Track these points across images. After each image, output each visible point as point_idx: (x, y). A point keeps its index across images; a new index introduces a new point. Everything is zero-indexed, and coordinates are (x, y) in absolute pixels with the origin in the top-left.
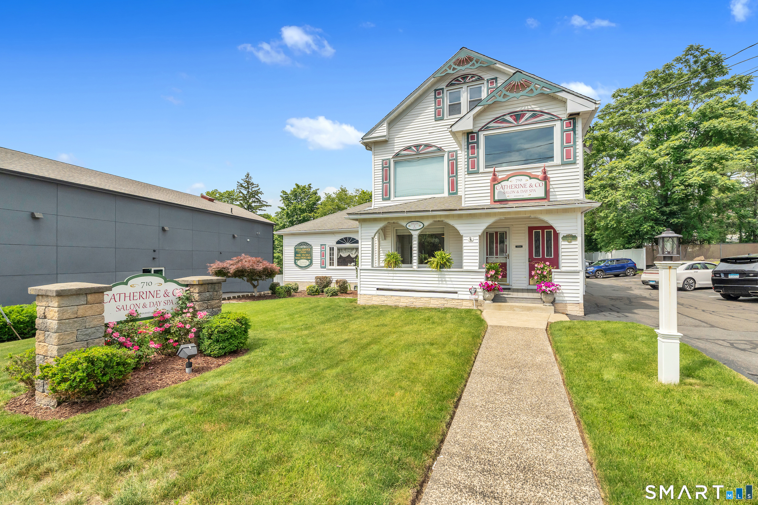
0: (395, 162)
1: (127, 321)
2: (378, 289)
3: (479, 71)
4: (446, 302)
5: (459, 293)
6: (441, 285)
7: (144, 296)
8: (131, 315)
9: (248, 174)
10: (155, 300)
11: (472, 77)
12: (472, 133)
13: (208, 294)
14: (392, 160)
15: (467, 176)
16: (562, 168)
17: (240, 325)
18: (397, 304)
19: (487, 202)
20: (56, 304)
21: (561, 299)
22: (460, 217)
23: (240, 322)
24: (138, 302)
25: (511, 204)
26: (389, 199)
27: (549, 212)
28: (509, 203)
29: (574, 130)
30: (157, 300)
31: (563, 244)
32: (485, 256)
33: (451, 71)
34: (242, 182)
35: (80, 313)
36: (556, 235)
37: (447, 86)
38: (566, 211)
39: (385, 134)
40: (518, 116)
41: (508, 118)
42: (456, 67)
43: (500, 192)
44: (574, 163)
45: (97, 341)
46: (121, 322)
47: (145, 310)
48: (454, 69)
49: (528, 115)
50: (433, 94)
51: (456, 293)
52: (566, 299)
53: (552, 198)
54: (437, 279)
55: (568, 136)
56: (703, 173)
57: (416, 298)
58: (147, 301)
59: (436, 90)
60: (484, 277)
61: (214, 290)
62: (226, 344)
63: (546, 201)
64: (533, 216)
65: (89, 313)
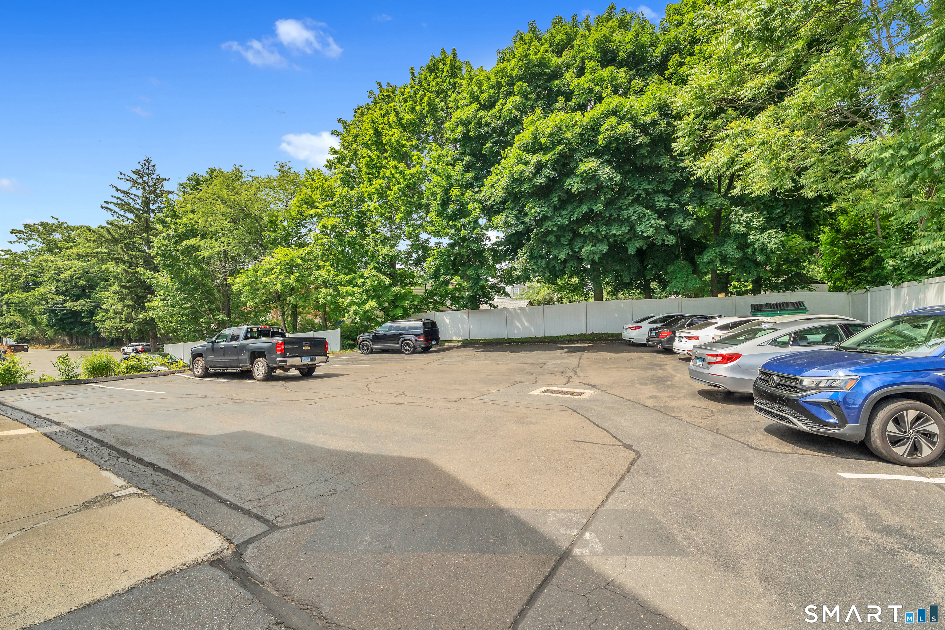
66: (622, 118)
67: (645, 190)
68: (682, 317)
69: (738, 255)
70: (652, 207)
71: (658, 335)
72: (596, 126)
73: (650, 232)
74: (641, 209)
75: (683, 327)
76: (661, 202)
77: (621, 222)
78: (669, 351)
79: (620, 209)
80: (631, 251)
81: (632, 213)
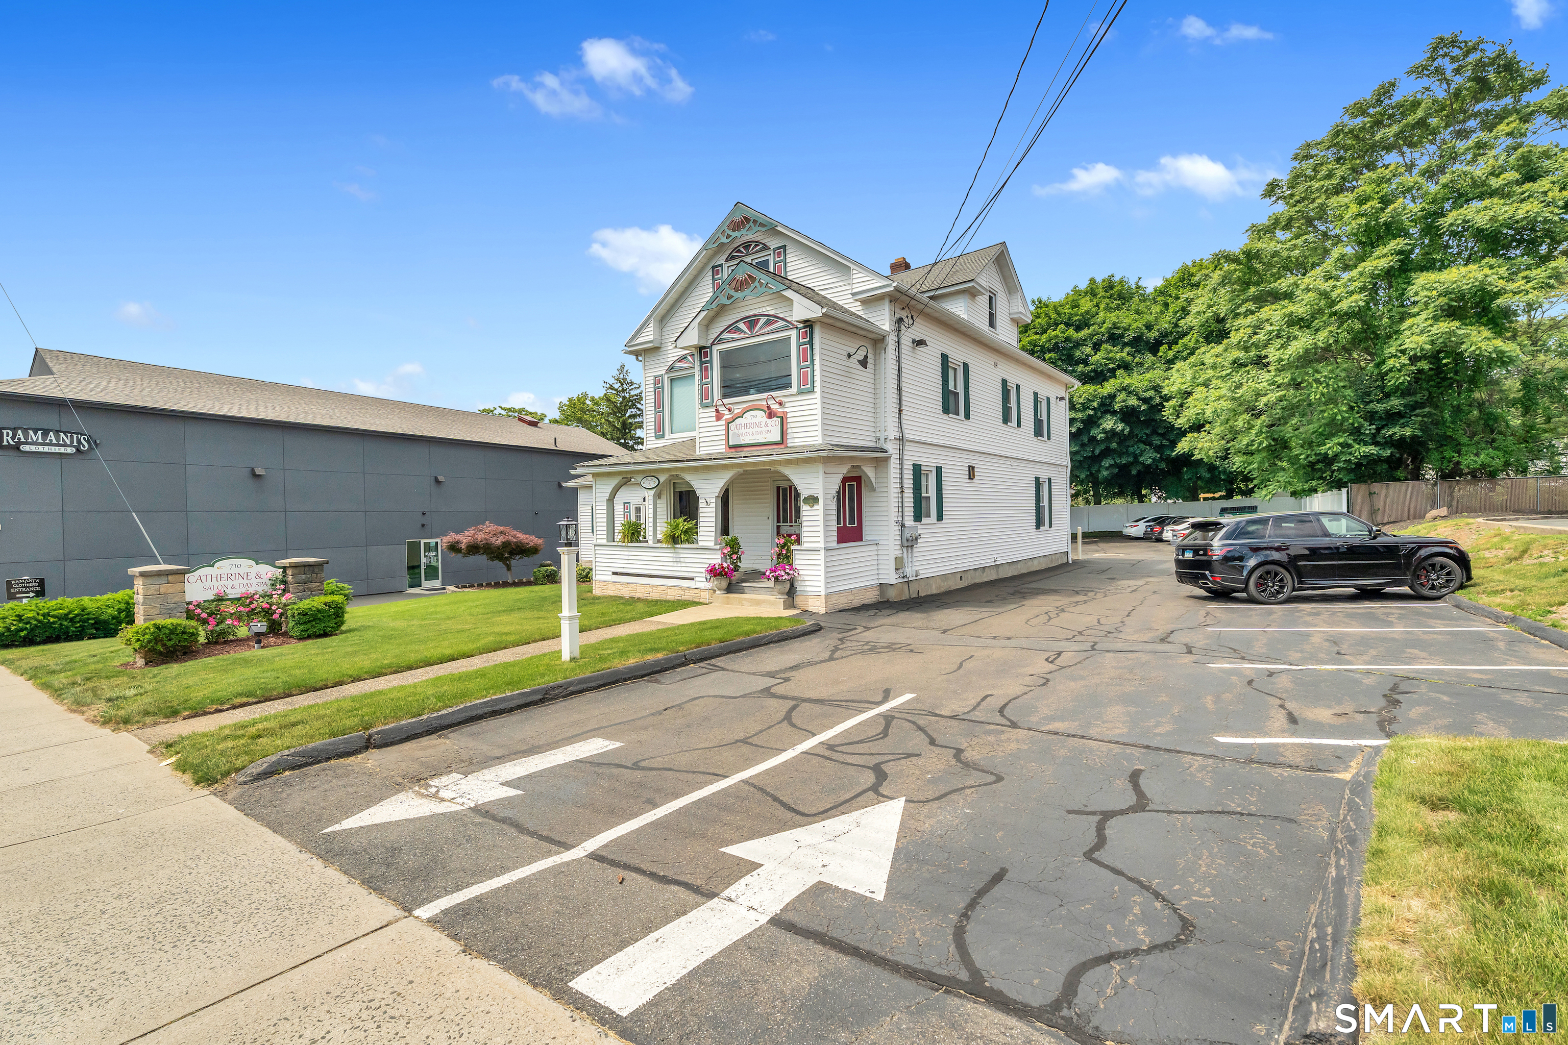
0: (672, 380)
1: (213, 601)
2: (615, 573)
3: (765, 236)
4: (683, 593)
5: (697, 579)
6: (679, 569)
7: (233, 578)
8: (218, 594)
9: (623, 367)
10: (245, 581)
11: (756, 246)
12: (704, 347)
13: (304, 577)
14: (666, 377)
15: (701, 410)
16: (799, 398)
17: (327, 608)
18: (633, 594)
19: (721, 448)
20: (141, 583)
21: (802, 589)
22: (696, 469)
23: (330, 606)
24: (226, 583)
25: (746, 452)
26: (663, 436)
27: (789, 462)
28: (746, 449)
29: (811, 343)
30: (248, 581)
31: (805, 508)
32: (776, 524)
33: (724, 240)
34: (612, 381)
35: (162, 591)
36: (798, 495)
37: (727, 260)
38: (806, 461)
39: (651, 338)
40: (752, 322)
41: (742, 326)
42: (731, 233)
43: (734, 434)
44: (812, 391)
45: (178, 615)
46: (208, 601)
47: (234, 591)
48: (728, 236)
49: (763, 320)
50: (710, 273)
51: (692, 579)
52: (808, 589)
53: (790, 442)
54: (671, 559)
55: (805, 350)
56: (1431, 325)
57: (652, 586)
58: (236, 583)
59: (713, 267)
60: (719, 556)
61: (313, 572)
62: (309, 626)
63: (782, 446)
64: (773, 468)
65: (171, 591)
66: (1130, 393)
67: (1145, 433)
68: (1168, 518)
69: (1208, 476)
70: (1150, 444)
71: (1152, 530)
72: (1112, 397)
73: (1149, 461)
74: (1142, 446)
75: (1169, 524)
76: (1157, 441)
77: (1127, 453)
78: (1160, 540)
79: (1129, 446)
80: (1134, 472)
81: (1136, 449)
